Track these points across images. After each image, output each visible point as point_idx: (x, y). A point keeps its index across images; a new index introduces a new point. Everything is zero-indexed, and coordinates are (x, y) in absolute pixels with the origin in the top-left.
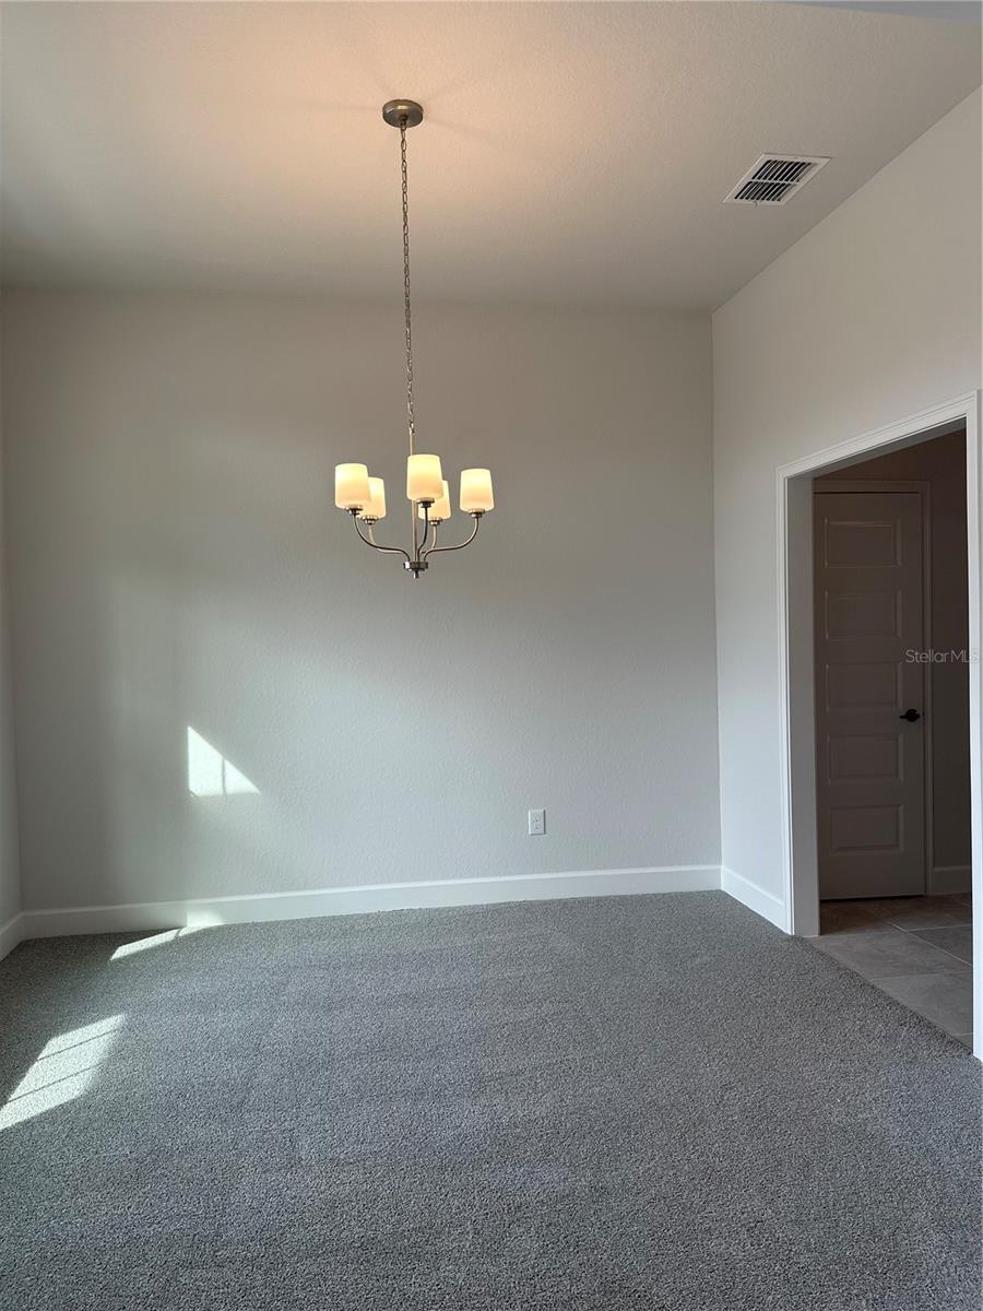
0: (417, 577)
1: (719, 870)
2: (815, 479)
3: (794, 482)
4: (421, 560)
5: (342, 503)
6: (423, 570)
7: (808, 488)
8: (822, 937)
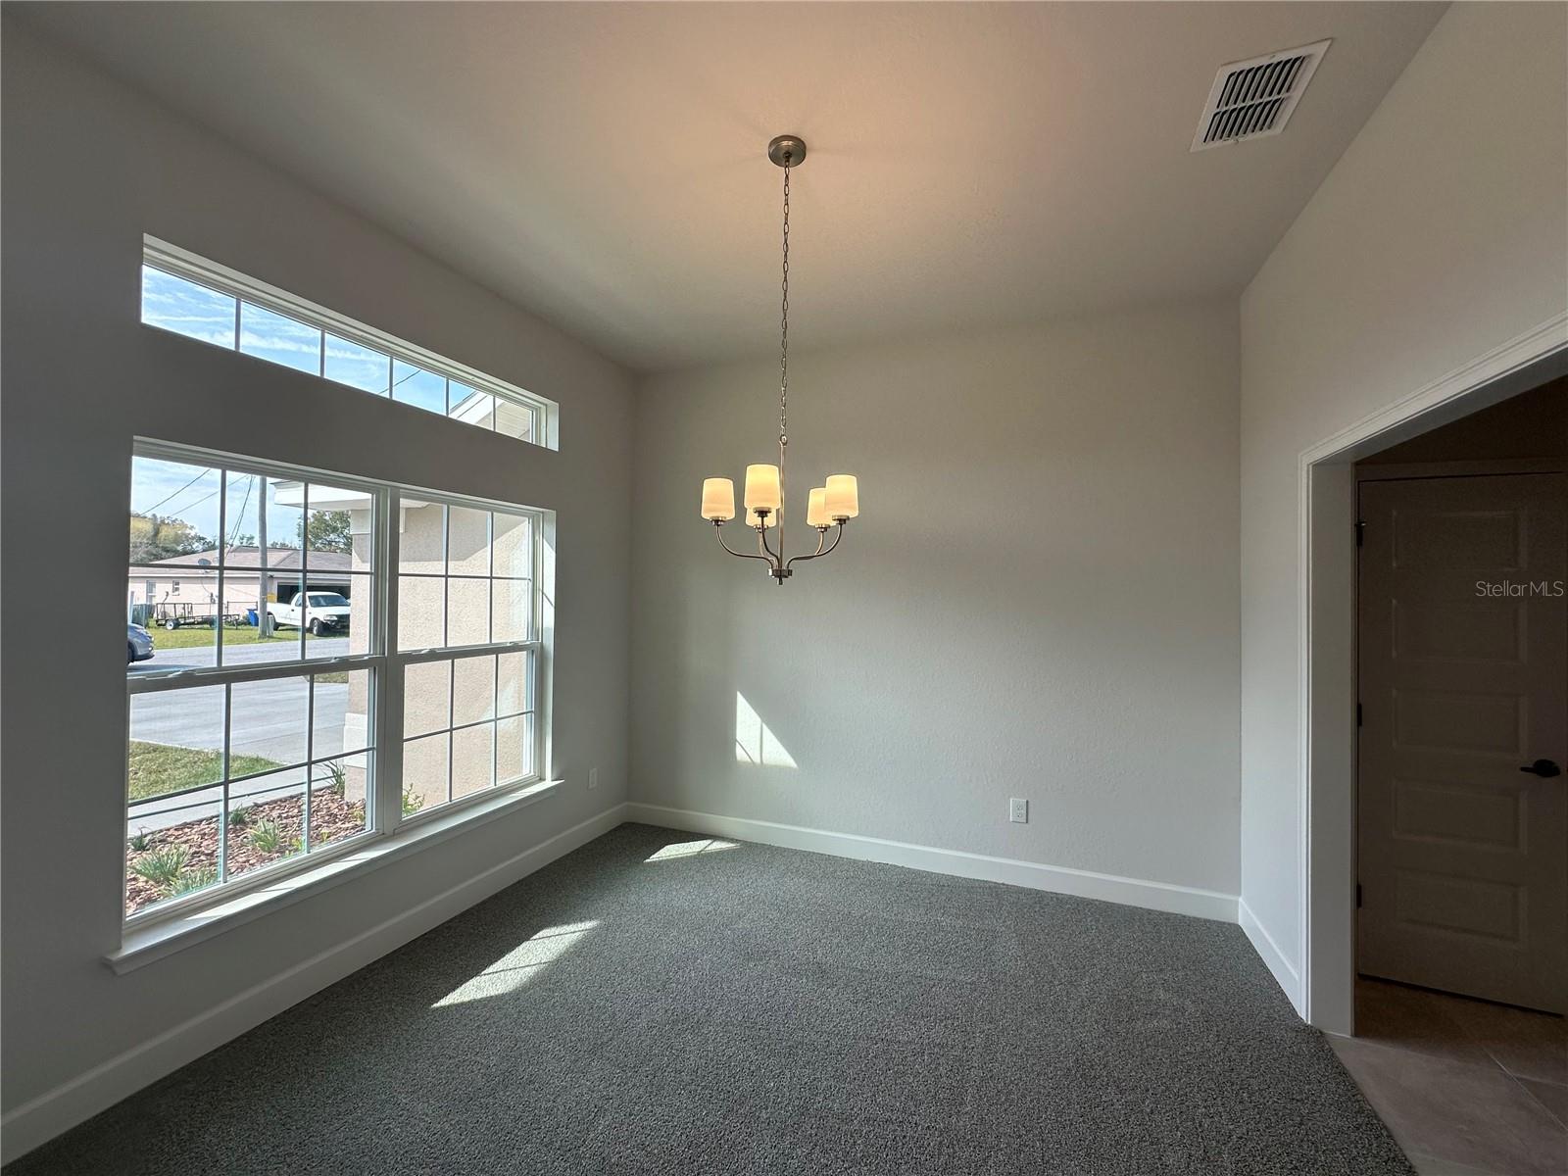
0: (781, 583)
1: (1237, 903)
2: (1358, 464)
3: (1321, 468)
4: (784, 568)
5: (706, 515)
6: (786, 577)
7: (1347, 473)
8: (1356, 1040)
